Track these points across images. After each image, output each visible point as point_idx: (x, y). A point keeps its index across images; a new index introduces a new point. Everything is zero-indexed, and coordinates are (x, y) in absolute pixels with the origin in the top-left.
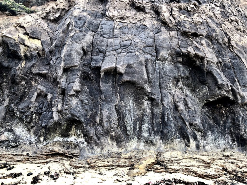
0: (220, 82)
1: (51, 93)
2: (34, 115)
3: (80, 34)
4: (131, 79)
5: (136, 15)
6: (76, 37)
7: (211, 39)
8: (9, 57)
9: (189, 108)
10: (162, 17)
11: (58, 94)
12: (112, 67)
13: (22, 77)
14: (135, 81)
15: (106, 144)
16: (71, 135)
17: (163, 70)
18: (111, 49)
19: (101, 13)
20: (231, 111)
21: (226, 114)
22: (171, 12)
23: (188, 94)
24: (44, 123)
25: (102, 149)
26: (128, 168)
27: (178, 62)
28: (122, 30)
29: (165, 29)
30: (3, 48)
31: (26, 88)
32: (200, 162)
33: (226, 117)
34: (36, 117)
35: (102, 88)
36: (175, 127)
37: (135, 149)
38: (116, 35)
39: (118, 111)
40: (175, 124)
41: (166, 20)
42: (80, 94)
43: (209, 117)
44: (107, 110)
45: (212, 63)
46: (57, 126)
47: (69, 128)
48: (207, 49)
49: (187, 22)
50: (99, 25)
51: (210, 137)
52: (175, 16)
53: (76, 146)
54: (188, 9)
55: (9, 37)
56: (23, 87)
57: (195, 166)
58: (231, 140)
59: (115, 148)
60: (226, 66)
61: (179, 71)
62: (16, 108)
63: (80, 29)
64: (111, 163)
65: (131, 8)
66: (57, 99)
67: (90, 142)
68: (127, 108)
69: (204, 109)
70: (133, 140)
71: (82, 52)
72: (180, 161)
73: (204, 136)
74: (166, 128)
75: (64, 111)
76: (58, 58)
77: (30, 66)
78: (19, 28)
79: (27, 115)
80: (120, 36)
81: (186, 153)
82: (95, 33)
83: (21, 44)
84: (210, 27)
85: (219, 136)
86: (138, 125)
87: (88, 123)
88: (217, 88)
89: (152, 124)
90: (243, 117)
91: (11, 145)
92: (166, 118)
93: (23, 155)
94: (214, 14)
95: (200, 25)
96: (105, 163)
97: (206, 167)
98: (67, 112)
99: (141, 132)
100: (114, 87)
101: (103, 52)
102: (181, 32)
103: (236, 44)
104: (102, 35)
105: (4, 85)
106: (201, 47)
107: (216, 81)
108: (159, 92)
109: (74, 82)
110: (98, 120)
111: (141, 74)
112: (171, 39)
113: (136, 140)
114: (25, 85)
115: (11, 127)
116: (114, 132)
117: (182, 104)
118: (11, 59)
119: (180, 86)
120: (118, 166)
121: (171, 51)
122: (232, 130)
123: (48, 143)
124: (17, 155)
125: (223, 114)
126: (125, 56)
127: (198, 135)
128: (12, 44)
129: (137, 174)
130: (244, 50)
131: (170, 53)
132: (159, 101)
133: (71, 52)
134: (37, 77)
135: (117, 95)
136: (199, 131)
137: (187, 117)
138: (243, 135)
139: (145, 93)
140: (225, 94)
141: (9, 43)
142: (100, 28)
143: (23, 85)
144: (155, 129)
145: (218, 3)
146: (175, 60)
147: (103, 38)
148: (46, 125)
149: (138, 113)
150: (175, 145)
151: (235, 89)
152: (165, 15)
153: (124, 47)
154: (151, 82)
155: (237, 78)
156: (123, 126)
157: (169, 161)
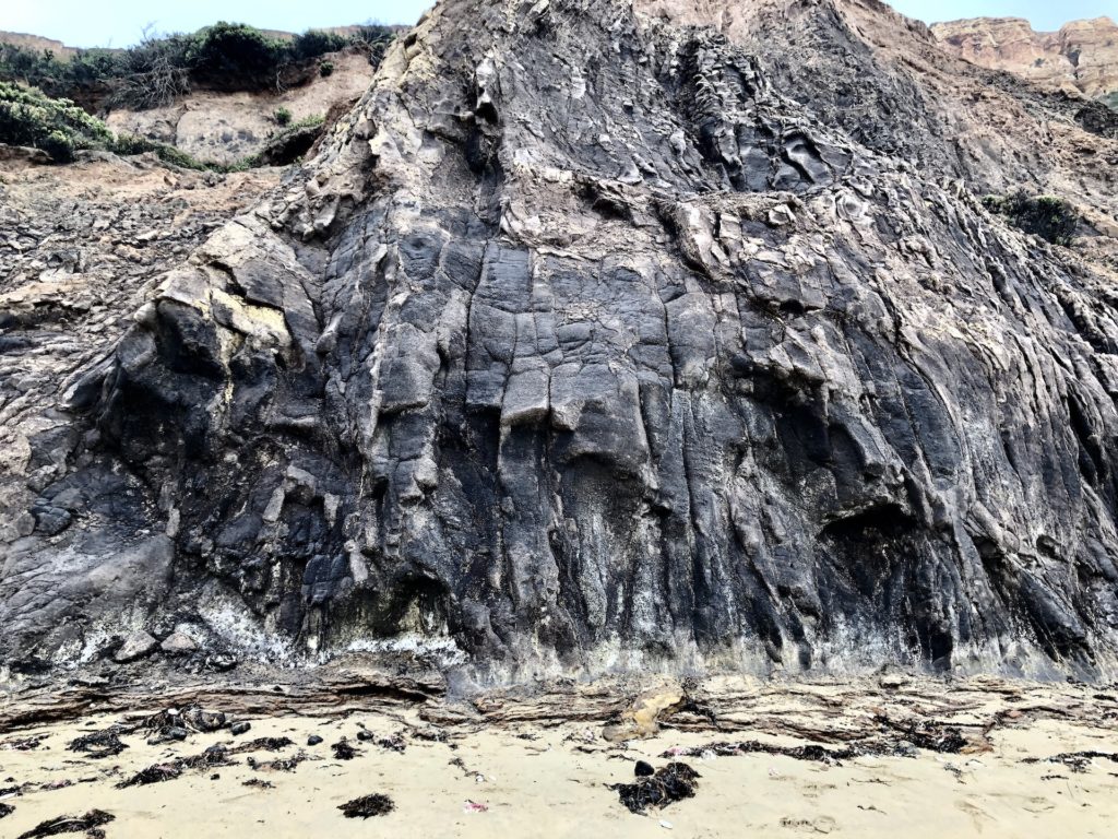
0: (870, 458)
1: (335, 493)
2: (277, 568)
3: (427, 300)
4: (600, 449)
5: (599, 229)
6: (415, 309)
7: (844, 320)
8: (176, 369)
9: (778, 541)
10: (688, 247)
11: (362, 493)
12: (537, 411)
13: (228, 437)
14: (611, 454)
15: (527, 655)
16: (406, 630)
17: (695, 418)
18: (530, 349)
19: (482, 220)
20: (906, 549)
21: (891, 558)
22: (717, 227)
23: (774, 494)
24: (319, 591)
25: (516, 668)
26: (602, 722)
27: (740, 393)
28: (557, 285)
29: (697, 287)
30: (157, 339)
31: (238, 476)
32: (813, 703)
33: (892, 567)
34: (282, 572)
35: (507, 476)
36: (737, 599)
37: (615, 671)
38: (539, 301)
39: (557, 549)
40: (734, 591)
41: (700, 258)
42: (434, 494)
43: (838, 568)
44: (525, 548)
45: (846, 396)
46: (360, 602)
47: (399, 609)
48: (830, 354)
49: (766, 265)
50: (481, 264)
51: (843, 631)
52: (731, 241)
53: (426, 663)
54: (768, 218)
55: (181, 303)
56: (231, 473)
57: (798, 712)
58: (905, 640)
59: (553, 667)
60: (887, 406)
61: (746, 423)
62: (210, 542)
63: (426, 282)
64: (547, 709)
65: (582, 205)
66: (358, 514)
67: (477, 647)
68: (585, 541)
69: (825, 542)
70: (606, 643)
71: (436, 358)
72: (753, 701)
73: (825, 628)
74: (708, 604)
75: (387, 552)
76: (351, 375)
77: (256, 400)
78: (211, 271)
79: (253, 566)
80: (553, 304)
81: (771, 679)
82: (472, 293)
83: (222, 325)
84: (837, 279)
85: (869, 629)
86: (620, 594)
87: (465, 590)
88: (861, 478)
89: (665, 590)
90: (939, 567)
91: (217, 664)
92: (708, 571)
93: (264, 693)
94: (853, 229)
95: (807, 273)
96: (533, 711)
97: (830, 716)
98: (397, 553)
99: (631, 615)
100: (544, 473)
101: (506, 360)
102: (748, 296)
103: (920, 336)
104: (498, 300)
105: (159, 464)
106: (810, 349)
107: (856, 453)
108: (686, 490)
109: (416, 457)
110: (496, 578)
111: (629, 431)
112: (719, 320)
113: (616, 642)
114: (239, 465)
115: (195, 608)
116: (548, 618)
117: (757, 527)
118: (184, 377)
119: (749, 471)
120: (571, 718)
121: (720, 359)
122: (909, 609)
123: (333, 657)
124: (243, 693)
125: (883, 560)
126: (575, 374)
127: (807, 623)
128: (191, 325)
129: (633, 736)
130: (942, 354)
131: (715, 365)
132: (686, 517)
133: (405, 361)
134: (280, 438)
135: (553, 497)
136: (809, 610)
137: (773, 569)
138: (940, 622)
139: (640, 493)
140: (887, 495)
141: (180, 322)
142: (484, 274)
143: (230, 466)
144: (675, 607)
145: (866, 184)
146: (731, 386)
147: (501, 313)
148: (327, 599)
149: (620, 557)
150: (737, 657)
151: (916, 480)
152: (697, 242)
153: (572, 344)
154: (659, 456)
155: (923, 448)
156: (575, 597)
157: (720, 700)
